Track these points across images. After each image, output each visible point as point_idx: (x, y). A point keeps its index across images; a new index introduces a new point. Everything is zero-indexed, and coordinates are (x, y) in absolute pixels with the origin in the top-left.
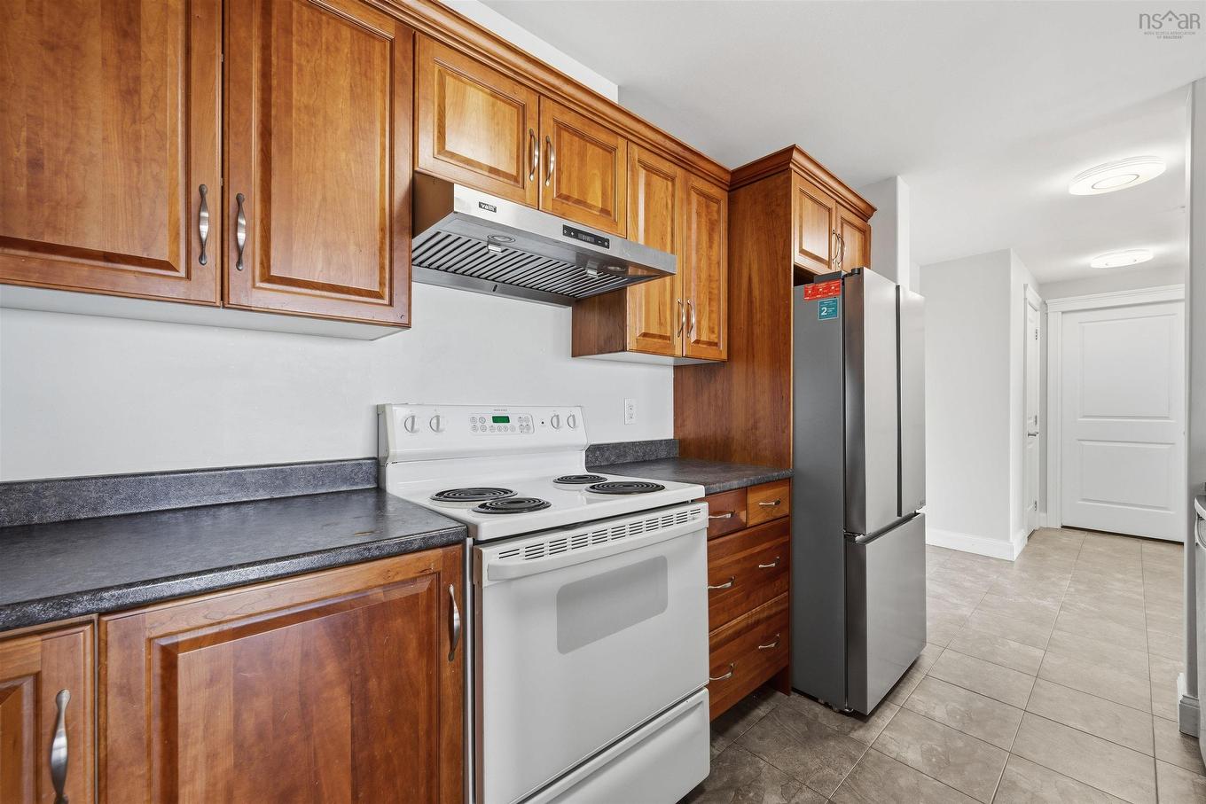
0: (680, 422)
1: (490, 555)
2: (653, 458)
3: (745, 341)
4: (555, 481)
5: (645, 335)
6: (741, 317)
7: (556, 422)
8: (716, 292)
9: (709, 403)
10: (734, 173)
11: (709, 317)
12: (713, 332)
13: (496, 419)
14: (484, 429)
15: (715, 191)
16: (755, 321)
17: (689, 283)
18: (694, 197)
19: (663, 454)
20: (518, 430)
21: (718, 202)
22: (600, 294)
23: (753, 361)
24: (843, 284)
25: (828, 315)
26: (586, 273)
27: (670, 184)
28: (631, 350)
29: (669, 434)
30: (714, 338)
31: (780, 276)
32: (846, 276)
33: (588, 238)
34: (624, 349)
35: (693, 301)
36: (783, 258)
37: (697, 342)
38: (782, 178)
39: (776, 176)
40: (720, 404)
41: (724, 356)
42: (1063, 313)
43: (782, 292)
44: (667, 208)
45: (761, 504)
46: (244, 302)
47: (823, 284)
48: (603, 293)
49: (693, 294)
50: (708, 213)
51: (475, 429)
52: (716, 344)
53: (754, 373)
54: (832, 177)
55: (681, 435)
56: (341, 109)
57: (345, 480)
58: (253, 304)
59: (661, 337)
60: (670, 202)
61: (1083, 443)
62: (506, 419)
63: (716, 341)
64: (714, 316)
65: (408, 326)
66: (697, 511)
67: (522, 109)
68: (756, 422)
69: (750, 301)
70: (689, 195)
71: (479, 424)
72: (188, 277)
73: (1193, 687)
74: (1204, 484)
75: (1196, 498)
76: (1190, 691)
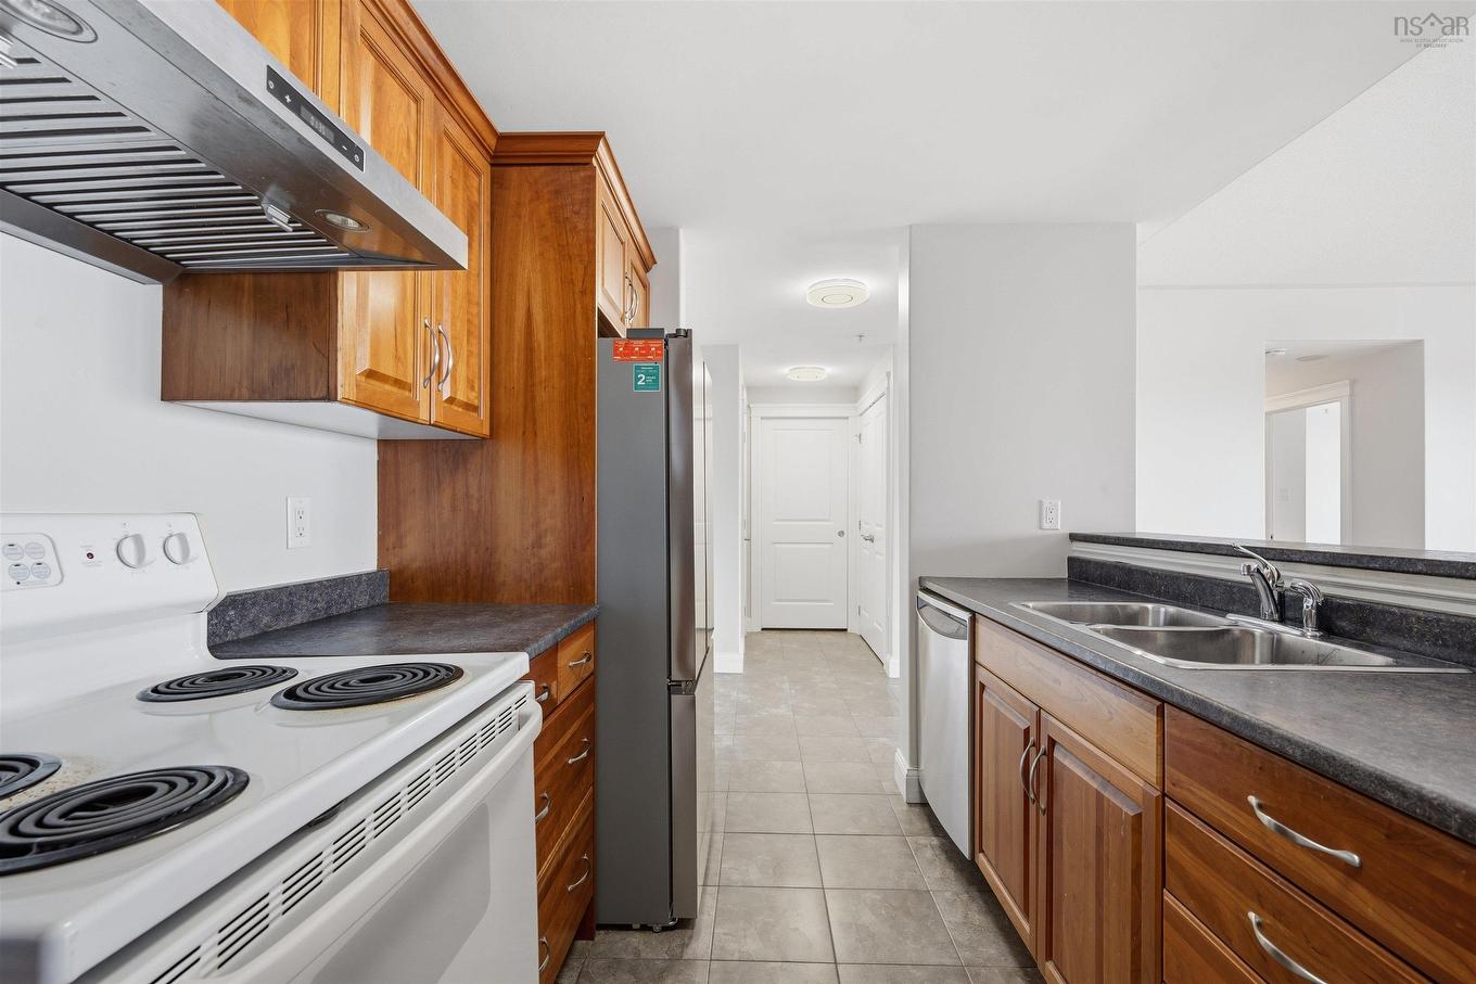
0: (391, 539)
2: (345, 609)
3: (521, 410)
4: (144, 698)
5: (371, 374)
6: (514, 369)
7: (129, 553)
8: (476, 321)
9: (454, 509)
10: (502, 138)
11: (468, 362)
12: (472, 388)
15: (474, 153)
16: (537, 380)
17: (439, 297)
18: (448, 150)
19: (362, 601)
20: (7, 582)
21: (478, 174)
22: (256, 273)
23: (535, 443)
24: (666, 344)
25: (647, 386)
26: (262, 213)
27: (413, 105)
28: (346, 401)
29: (369, 563)
30: (472, 397)
31: (579, 317)
32: (670, 336)
33: (322, 128)
34: (330, 396)
35: (446, 328)
36: (583, 292)
37: (451, 400)
38: (582, 174)
39: (571, 168)
40: (475, 507)
41: (486, 431)
42: (762, 418)
43: (581, 342)
44: (408, 147)
45: (571, 664)
47: (641, 342)
48: (268, 273)
49: (447, 316)
50: (467, 188)
52: (475, 409)
53: (536, 459)
54: (629, 200)
55: (394, 562)
59: (398, 383)
60: (413, 139)
61: (778, 546)
63: (476, 403)
64: (474, 361)
66: (521, 702)
68: (540, 537)
69: (529, 349)
70: (440, 142)
73: (915, 759)
74: (920, 578)
75: (921, 590)
76: (911, 764)
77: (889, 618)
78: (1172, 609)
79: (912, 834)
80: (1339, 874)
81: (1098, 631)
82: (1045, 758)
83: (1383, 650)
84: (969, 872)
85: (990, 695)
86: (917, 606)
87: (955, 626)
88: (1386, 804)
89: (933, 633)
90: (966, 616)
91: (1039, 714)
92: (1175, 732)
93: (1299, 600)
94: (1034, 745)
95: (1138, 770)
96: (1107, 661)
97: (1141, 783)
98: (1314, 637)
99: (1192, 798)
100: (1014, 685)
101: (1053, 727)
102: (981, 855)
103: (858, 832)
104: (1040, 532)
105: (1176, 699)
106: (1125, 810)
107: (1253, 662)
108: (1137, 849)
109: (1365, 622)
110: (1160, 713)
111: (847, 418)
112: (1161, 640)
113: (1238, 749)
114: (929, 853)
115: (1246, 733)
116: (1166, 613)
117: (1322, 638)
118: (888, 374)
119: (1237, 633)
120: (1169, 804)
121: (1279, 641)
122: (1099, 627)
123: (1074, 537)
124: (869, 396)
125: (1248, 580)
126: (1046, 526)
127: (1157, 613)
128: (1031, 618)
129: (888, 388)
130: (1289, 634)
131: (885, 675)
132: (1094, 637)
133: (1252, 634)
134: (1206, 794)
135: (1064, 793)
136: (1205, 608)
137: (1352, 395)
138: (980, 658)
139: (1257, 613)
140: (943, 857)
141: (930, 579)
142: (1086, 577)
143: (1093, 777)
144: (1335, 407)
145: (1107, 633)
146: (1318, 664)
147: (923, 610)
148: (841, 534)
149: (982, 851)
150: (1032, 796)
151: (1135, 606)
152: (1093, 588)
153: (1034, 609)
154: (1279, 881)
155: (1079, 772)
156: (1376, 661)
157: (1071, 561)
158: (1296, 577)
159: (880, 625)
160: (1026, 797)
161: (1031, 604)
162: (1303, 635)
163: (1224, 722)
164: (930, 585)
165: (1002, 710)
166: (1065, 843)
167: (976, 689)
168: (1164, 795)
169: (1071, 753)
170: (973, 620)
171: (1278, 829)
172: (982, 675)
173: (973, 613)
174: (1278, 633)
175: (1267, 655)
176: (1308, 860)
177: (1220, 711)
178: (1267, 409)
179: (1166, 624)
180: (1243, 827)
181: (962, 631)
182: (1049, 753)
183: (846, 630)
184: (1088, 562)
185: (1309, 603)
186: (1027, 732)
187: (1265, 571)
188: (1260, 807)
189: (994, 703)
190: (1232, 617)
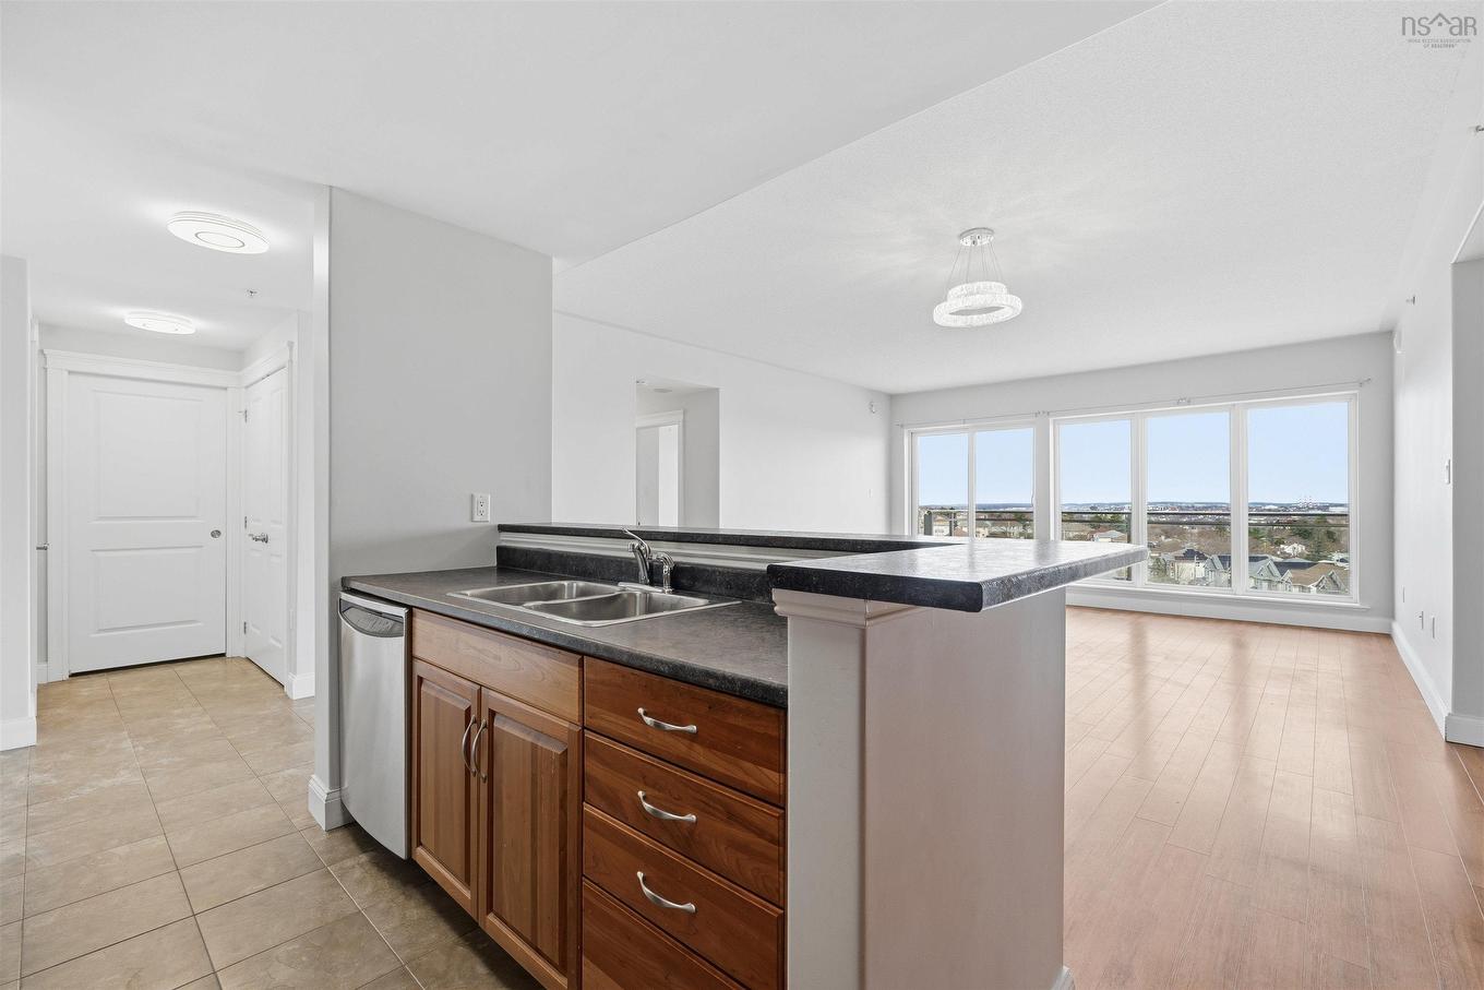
42: (67, 371)
73: (337, 777)
74: (343, 579)
75: (345, 591)
76: (332, 785)
77: (292, 630)
78: (581, 584)
79: (332, 862)
80: (687, 742)
81: (530, 608)
82: (486, 731)
83: (704, 595)
84: (406, 873)
85: (428, 686)
86: (338, 610)
87: (388, 624)
88: (709, 688)
89: (358, 636)
90: (402, 612)
91: (480, 691)
92: (592, 676)
93: (661, 568)
94: (475, 722)
95: (566, 715)
96: (540, 631)
97: (566, 725)
98: (669, 592)
99: (603, 724)
100: (455, 670)
101: (493, 699)
102: (419, 849)
103: (263, 886)
104: (470, 524)
105: (592, 651)
106: (554, 751)
107: (635, 615)
108: (564, 781)
109: (694, 579)
110: (581, 665)
111: (226, 389)
112: (574, 609)
113: (632, 677)
114: (358, 873)
115: (637, 663)
116: (577, 587)
117: (674, 592)
118: (291, 345)
119: (626, 596)
120: (588, 734)
121: (650, 598)
122: (531, 604)
123: (503, 528)
124: (260, 366)
125: (632, 555)
126: (477, 518)
127: (571, 587)
128: (472, 604)
129: (291, 361)
130: (656, 592)
131: (287, 698)
132: (529, 614)
133: (635, 595)
134: (612, 717)
135: (502, 755)
136: (604, 580)
137: (684, 421)
138: (418, 652)
139: (635, 579)
140: (374, 870)
141: (356, 578)
142: (512, 563)
143: (529, 734)
144: (675, 429)
145: (537, 608)
146: (671, 609)
147: (347, 613)
148: (215, 534)
149: (420, 844)
150: (473, 769)
151: (555, 583)
152: (518, 572)
153: (472, 596)
154: (656, 762)
155: (517, 733)
156: (700, 603)
157: (500, 549)
158: (660, 551)
159: (278, 641)
160: (467, 772)
161: (468, 592)
162: (663, 592)
163: (624, 659)
164: (355, 585)
165: (442, 698)
166: (505, 801)
167: (413, 683)
168: (584, 728)
169: (511, 719)
170: (410, 615)
171: (657, 725)
172: (420, 669)
173: (410, 608)
174: (649, 592)
175: (643, 610)
176: (670, 740)
177: (621, 652)
178: (637, 425)
179: (577, 596)
180: (634, 732)
181: (397, 628)
182: (490, 726)
183: (223, 655)
184: (515, 550)
185: (666, 569)
186: (468, 712)
187: (642, 548)
188: (646, 714)
189: (433, 693)
190: (622, 585)
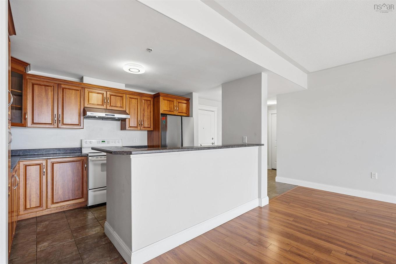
0: (148, 142)
1: (90, 158)
3: (155, 127)
5: (130, 127)
8: (149, 118)
9: (152, 138)
10: (153, 95)
12: (149, 125)
13: (102, 142)
14: (100, 143)
16: (156, 123)
18: (143, 101)
20: (107, 143)
21: (150, 101)
23: (156, 131)
25: (164, 123)
27: (136, 100)
31: (159, 115)
33: (110, 115)
36: (159, 112)
37: (144, 127)
39: (158, 97)
41: (152, 129)
43: (159, 118)
46: (60, 127)
47: (163, 117)
50: (147, 103)
51: (98, 143)
52: (150, 127)
53: (156, 133)
55: (148, 145)
56: (73, 101)
57: (76, 151)
58: (61, 127)
59: (135, 127)
60: (136, 103)
62: (104, 142)
64: (149, 122)
65: (83, 129)
67: (103, 94)
71: (99, 142)
72: (54, 125)
126: (244, 142)
